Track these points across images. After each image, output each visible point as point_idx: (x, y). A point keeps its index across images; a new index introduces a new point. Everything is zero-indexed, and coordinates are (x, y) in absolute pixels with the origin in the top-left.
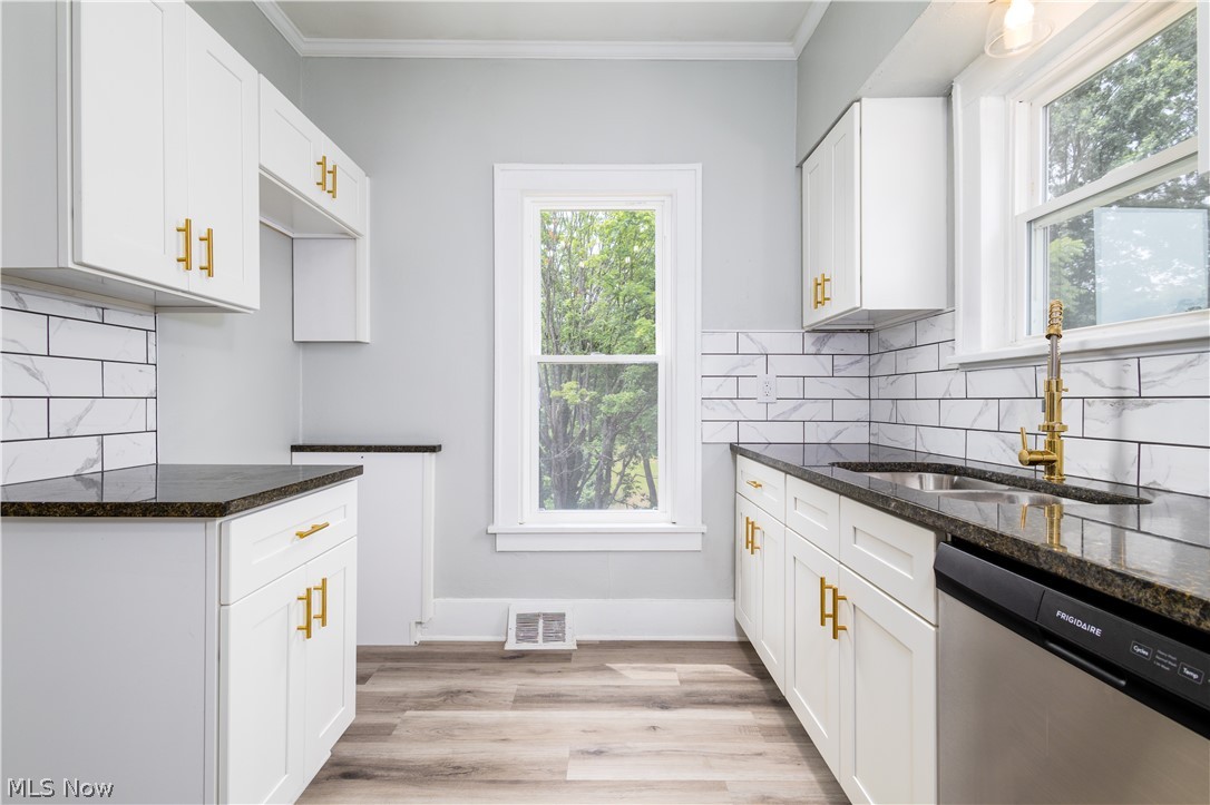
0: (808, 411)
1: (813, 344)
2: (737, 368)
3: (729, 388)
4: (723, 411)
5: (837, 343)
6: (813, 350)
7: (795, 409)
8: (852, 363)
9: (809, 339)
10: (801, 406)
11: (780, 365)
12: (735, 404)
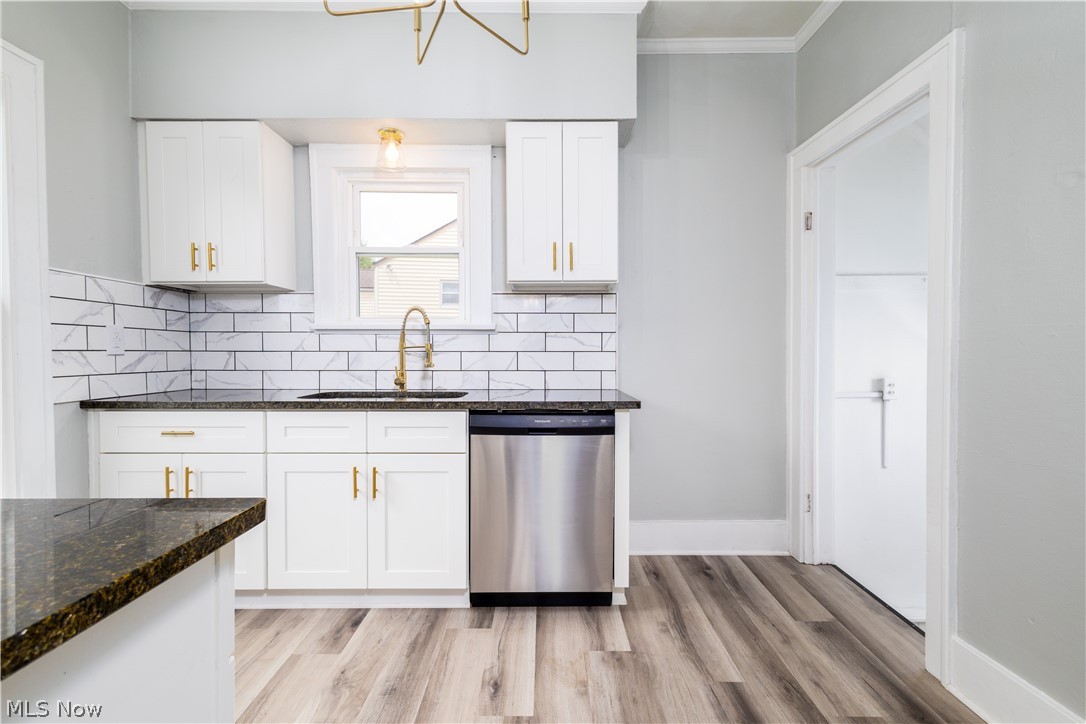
0: (150, 363)
1: (151, 298)
2: (86, 315)
3: (78, 339)
4: (72, 365)
5: (168, 300)
6: (150, 303)
7: (140, 361)
8: (179, 319)
9: (149, 292)
10: (144, 357)
11: (127, 316)
12: (84, 357)
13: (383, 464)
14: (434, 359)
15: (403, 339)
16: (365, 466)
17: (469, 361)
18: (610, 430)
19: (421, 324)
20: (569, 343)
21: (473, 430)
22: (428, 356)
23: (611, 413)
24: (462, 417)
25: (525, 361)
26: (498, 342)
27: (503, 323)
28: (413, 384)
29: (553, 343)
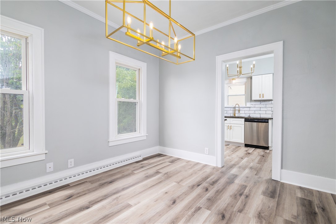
13: (232, 125)
14: (240, 112)
15: (235, 109)
16: (230, 125)
17: (246, 112)
18: (268, 122)
19: (238, 106)
20: (265, 109)
21: (245, 121)
22: (239, 111)
23: (268, 120)
24: (243, 120)
25: (256, 112)
26: (251, 109)
27: (252, 106)
28: (237, 115)
29: (261, 109)
